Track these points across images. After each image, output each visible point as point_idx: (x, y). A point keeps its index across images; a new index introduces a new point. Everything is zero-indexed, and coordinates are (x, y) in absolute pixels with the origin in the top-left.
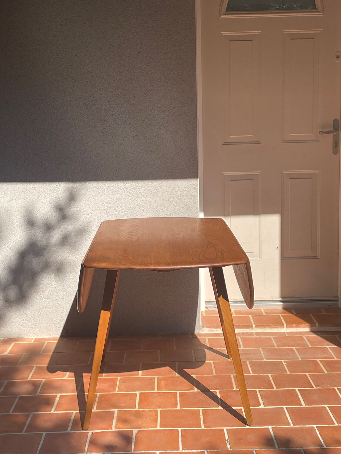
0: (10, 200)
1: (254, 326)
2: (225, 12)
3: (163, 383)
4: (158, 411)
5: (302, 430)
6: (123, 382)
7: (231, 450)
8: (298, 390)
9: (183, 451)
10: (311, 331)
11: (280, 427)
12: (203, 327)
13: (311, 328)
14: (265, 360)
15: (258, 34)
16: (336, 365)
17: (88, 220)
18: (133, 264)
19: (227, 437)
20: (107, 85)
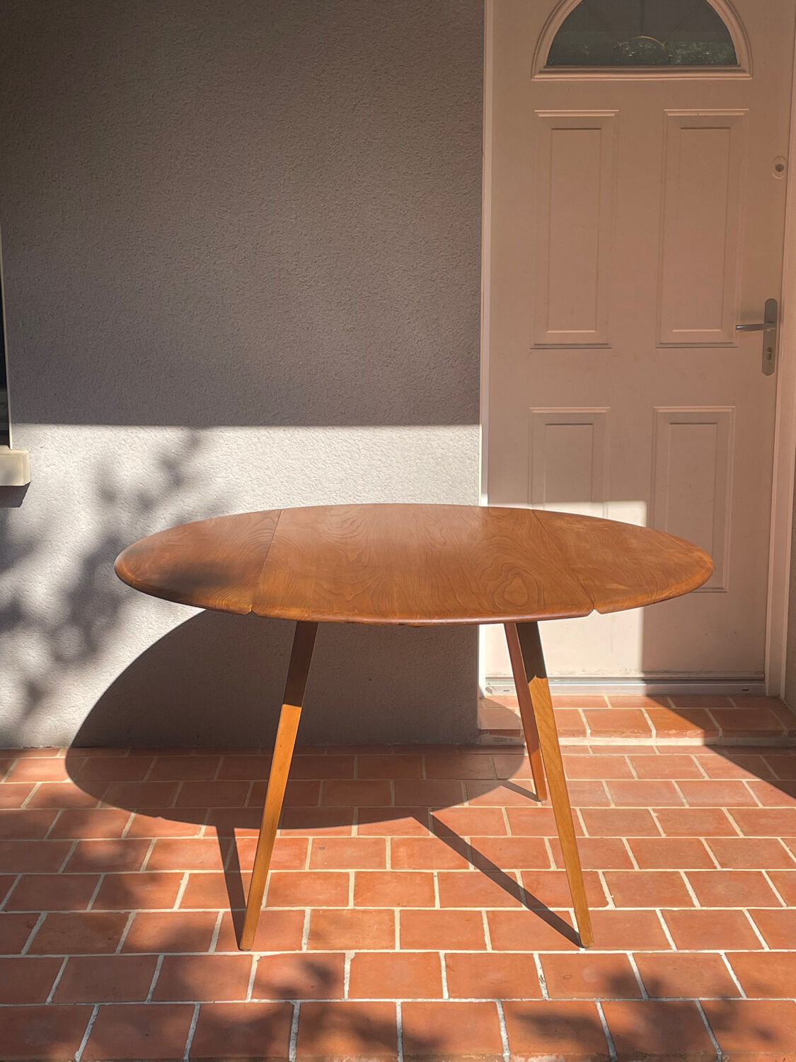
0: (84, 459)
1: (589, 731)
2: (545, 67)
3: (402, 851)
4: (396, 912)
5: (694, 959)
6: (320, 848)
7: (551, 999)
8: (685, 872)
9: (452, 1000)
10: (707, 745)
11: (650, 952)
12: (482, 732)
13: (708, 739)
14: (613, 806)
15: (613, 115)
16: (762, 821)
18: (356, 611)
19: (540, 972)
20: (292, 220)
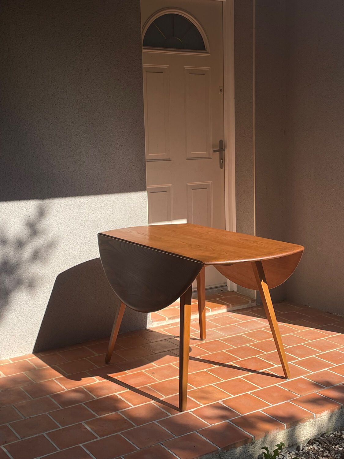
4: (213, 386)
6: (153, 373)
9: (274, 405)
10: (228, 311)
11: (307, 375)
12: (152, 322)
13: (229, 308)
14: (228, 336)
15: (167, 67)
17: (57, 235)
19: (286, 389)
20: (71, 107)
